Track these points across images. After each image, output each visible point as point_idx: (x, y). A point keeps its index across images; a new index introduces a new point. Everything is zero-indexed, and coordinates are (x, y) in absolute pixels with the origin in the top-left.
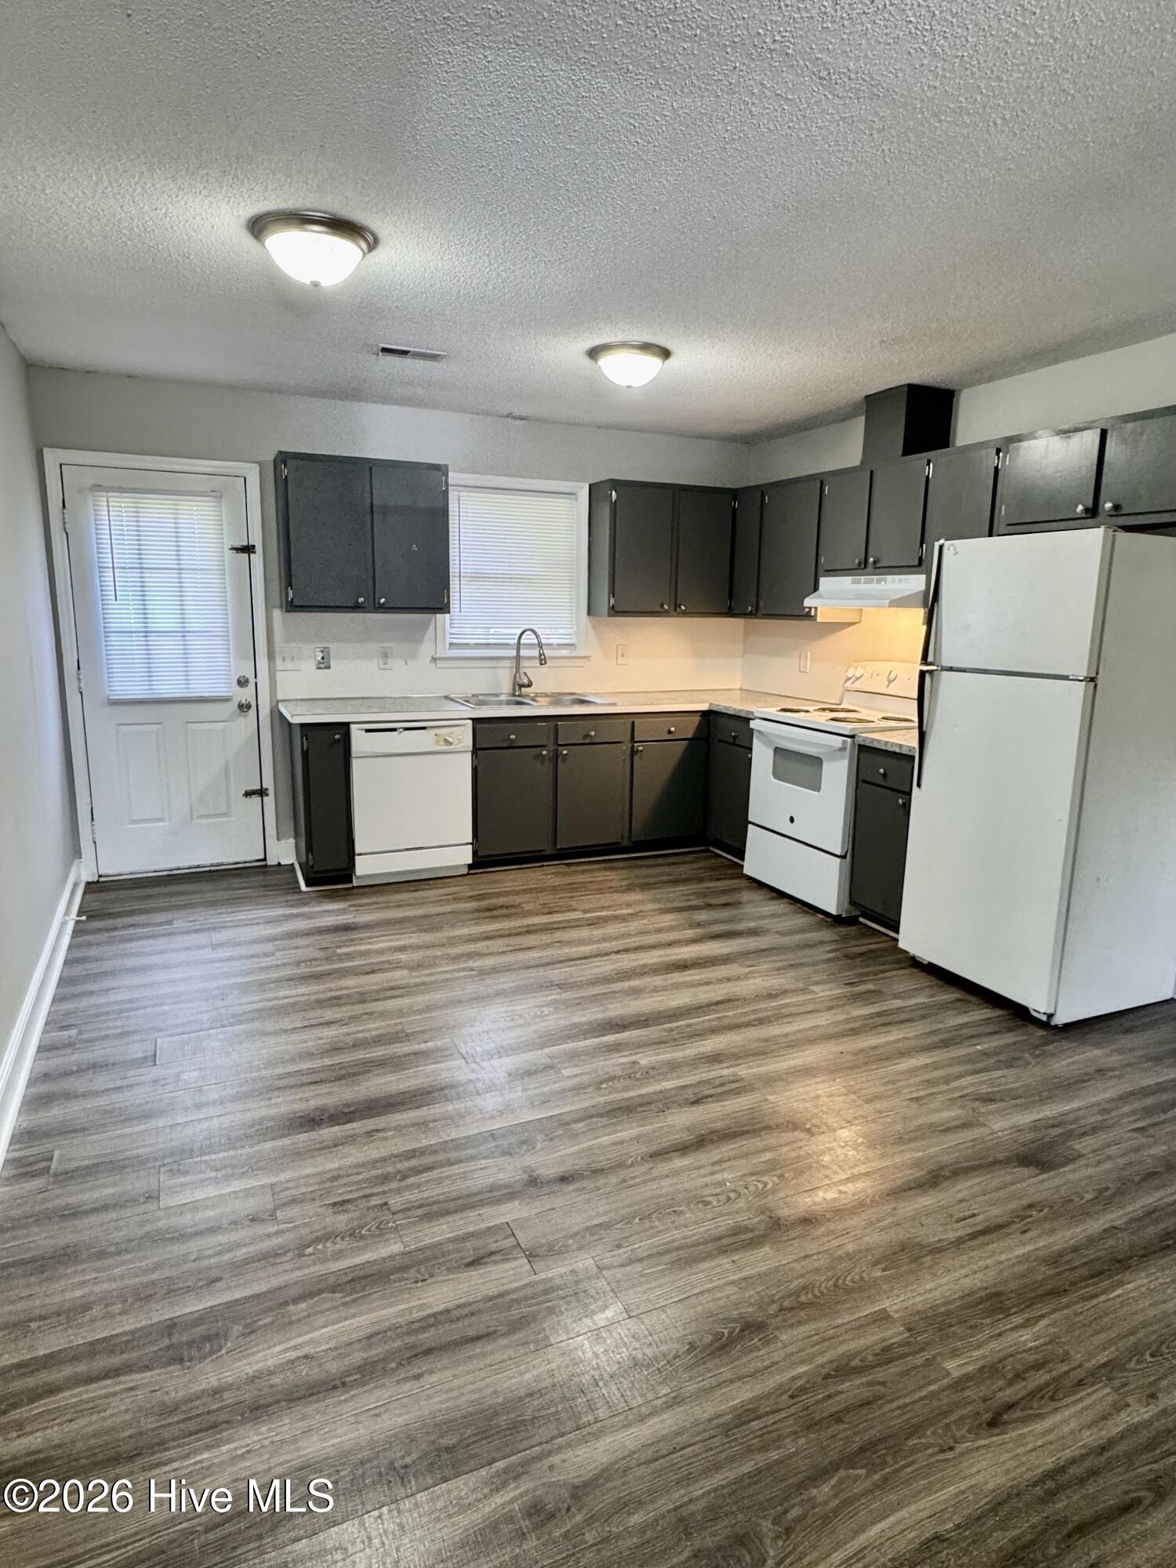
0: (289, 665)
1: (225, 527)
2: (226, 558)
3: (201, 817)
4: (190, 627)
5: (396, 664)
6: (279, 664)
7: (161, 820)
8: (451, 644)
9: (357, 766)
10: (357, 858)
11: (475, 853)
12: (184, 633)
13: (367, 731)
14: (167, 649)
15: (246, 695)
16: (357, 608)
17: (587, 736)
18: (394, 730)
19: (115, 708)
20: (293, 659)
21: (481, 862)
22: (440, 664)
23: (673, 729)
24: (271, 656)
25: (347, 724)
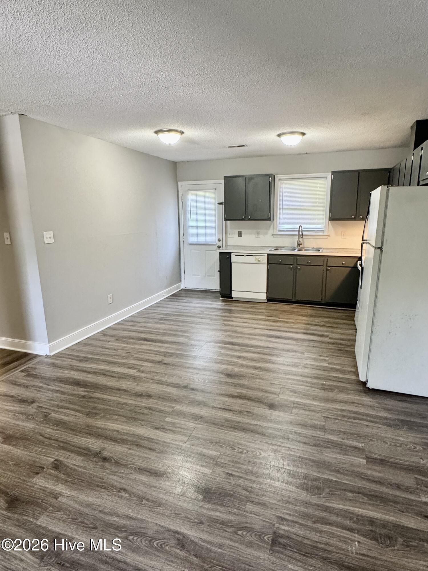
0: (231, 236)
1: (216, 196)
2: (216, 206)
3: (208, 276)
4: (207, 225)
5: (261, 236)
6: (228, 236)
7: (199, 275)
8: (279, 230)
9: (233, 265)
10: (232, 292)
11: (267, 296)
12: (206, 227)
13: (236, 255)
14: (201, 231)
15: (220, 244)
16: (243, 219)
17: (308, 263)
18: (243, 255)
19: (191, 246)
20: (232, 234)
21: (270, 300)
22: (275, 236)
23: (344, 263)
24: (226, 233)
25: (231, 253)
